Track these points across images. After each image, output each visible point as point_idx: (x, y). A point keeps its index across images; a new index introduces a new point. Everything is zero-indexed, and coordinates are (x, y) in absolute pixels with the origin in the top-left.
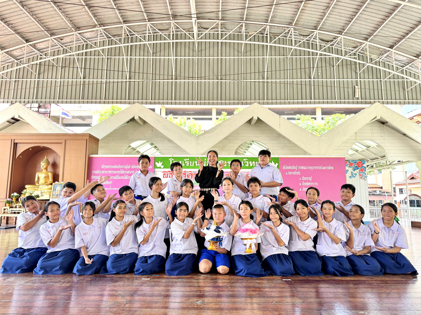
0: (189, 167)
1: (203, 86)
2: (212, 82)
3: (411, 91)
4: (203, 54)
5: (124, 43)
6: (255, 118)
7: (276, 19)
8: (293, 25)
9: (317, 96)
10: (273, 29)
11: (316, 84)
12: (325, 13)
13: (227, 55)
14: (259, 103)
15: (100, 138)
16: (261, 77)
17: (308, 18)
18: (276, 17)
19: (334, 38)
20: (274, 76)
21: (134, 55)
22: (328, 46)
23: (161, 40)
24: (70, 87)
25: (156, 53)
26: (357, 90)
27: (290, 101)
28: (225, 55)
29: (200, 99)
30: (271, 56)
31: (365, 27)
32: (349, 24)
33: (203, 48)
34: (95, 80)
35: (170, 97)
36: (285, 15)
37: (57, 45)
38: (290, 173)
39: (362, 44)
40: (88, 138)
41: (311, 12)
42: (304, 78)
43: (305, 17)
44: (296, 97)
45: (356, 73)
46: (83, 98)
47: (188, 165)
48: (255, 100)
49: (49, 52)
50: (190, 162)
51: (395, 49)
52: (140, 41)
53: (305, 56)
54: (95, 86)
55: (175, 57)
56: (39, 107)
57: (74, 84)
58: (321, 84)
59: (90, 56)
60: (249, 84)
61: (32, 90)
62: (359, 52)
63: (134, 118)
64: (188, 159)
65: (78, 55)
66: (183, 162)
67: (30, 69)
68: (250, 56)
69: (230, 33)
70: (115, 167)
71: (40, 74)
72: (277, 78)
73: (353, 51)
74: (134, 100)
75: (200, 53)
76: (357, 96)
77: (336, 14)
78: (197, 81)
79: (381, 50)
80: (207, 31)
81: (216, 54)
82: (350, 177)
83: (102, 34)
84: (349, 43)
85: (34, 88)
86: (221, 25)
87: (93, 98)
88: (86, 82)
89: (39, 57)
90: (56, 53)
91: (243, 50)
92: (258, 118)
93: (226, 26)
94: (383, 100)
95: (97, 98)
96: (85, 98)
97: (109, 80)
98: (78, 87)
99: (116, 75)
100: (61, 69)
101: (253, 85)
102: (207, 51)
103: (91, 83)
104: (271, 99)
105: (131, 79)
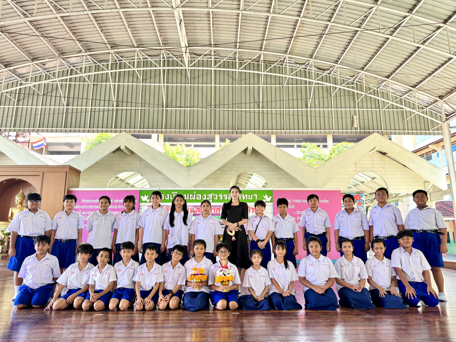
1: (196, 114)
2: (205, 111)
3: (410, 121)
4: (196, 81)
5: (111, 69)
6: (250, 148)
7: (271, 48)
8: (288, 53)
9: (314, 127)
10: (268, 57)
11: (313, 114)
12: (318, 43)
13: (221, 83)
14: (255, 133)
15: (82, 171)
16: (256, 106)
17: (302, 47)
18: (270, 46)
19: (331, 67)
20: (269, 105)
21: (123, 82)
22: (325, 74)
23: (151, 67)
24: (51, 116)
25: (146, 79)
26: (355, 120)
27: (286, 131)
28: (219, 83)
29: (192, 128)
30: (267, 84)
31: (359, 56)
32: (343, 54)
33: (196, 75)
34: (79, 107)
35: (160, 126)
36: (279, 43)
37: (39, 70)
39: (359, 73)
40: (68, 170)
41: (304, 41)
42: (301, 107)
43: (299, 46)
44: (292, 127)
45: (355, 102)
46: (65, 127)
48: (250, 129)
49: (30, 77)
51: (391, 79)
52: (129, 67)
53: (301, 84)
54: (79, 114)
55: (166, 85)
56: (17, 136)
57: (56, 112)
58: (317, 115)
59: (75, 82)
60: (243, 114)
61: (9, 118)
62: (356, 81)
63: (119, 148)
64: (177, 192)
65: (62, 81)
66: (171, 195)
67: (8, 96)
68: (245, 84)
69: (224, 60)
71: (19, 101)
72: (273, 107)
73: (350, 79)
74: (121, 128)
75: (192, 80)
76: (355, 126)
77: (330, 43)
78: (189, 109)
79: (378, 79)
80: (200, 58)
81: (209, 82)
83: (88, 59)
84: (346, 72)
85: (12, 116)
86: (215, 52)
87: (76, 127)
89: (19, 82)
90: (38, 79)
91: (237, 78)
92: (253, 148)
93: (220, 53)
94: (383, 130)
95: (81, 127)
96: (67, 127)
97: (94, 107)
98: (61, 115)
99: (102, 102)
100: (43, 95)
101: (248, 114)
102: (200, 79)
103: (75, 111)
104: (267, 128)
105: (118, 107)
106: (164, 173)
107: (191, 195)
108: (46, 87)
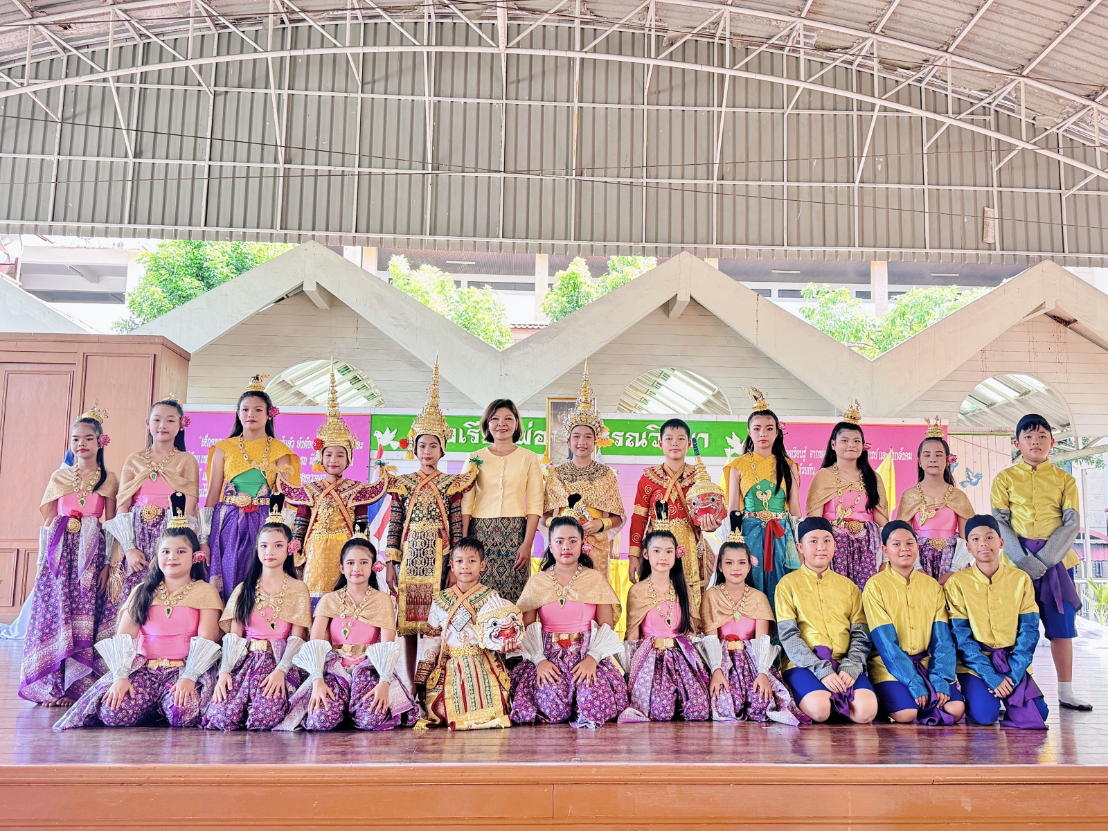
1: (522, 192)
2: (551, 183)
4: (524, 92)
6: (684, 298)
8: (804, 15)
9: (869, 237)
10: (740, 24)
11: (868, 201)
13: (597, 100)
14: (695, 252)
15: (191, 352)
16: (702, 170)
19: (927, 61)
20: (741, 170)
21: (303, 86)
22: (909, 81)
23: (388, 44)
25: (374, 82)
26: (989, 222)
27: (789, 248)
28: (591, 99)
29: (511, 235)
30: (735, 107)
32: (968, 23)
33: (524, 73)
34: (174, 162)
35: (415, 225)
37: (49, 44)
39: (1007, 82)
42: (832, 178)
44: (805, 238)
45: (988, 168)
46: (133, 219)
48: (683, 242)
52: (323, 43)
53: (835, 109)
54: (173, 184)
55: (433, 99)
57: (104, 174)
58: (881, 202)
59: (159, 83)
60: (664, 194)
62: (998, 105)
65: (118, 79)
68: (670, 104)
69: (614, 29)
72: (750, 176)
73: (980, 100)
74: (300, 229)
75: (513, 88)
76: (989, 239)
78: (503, 175)
79: (1061, 101)
80: (541, 21)
81: (562, 93)
84: (968, 78)
86: (583, 2)
87: (166, 221)
88: (142, 166)
90: (44, 70)
91: (647, 86)
92: (692, 297)
93: (598, 7)
94: (1066, 254)
95: (179, 221)
96: (139, 220)
97: (219, 163)
98: (117, 184)
99: (242, 148)
100: (62, 123)
101: (677, 196)
102: (537, 84)
103: (160, 174)
104: (731, 242)
105: (290, 163)
108: (71, 96)
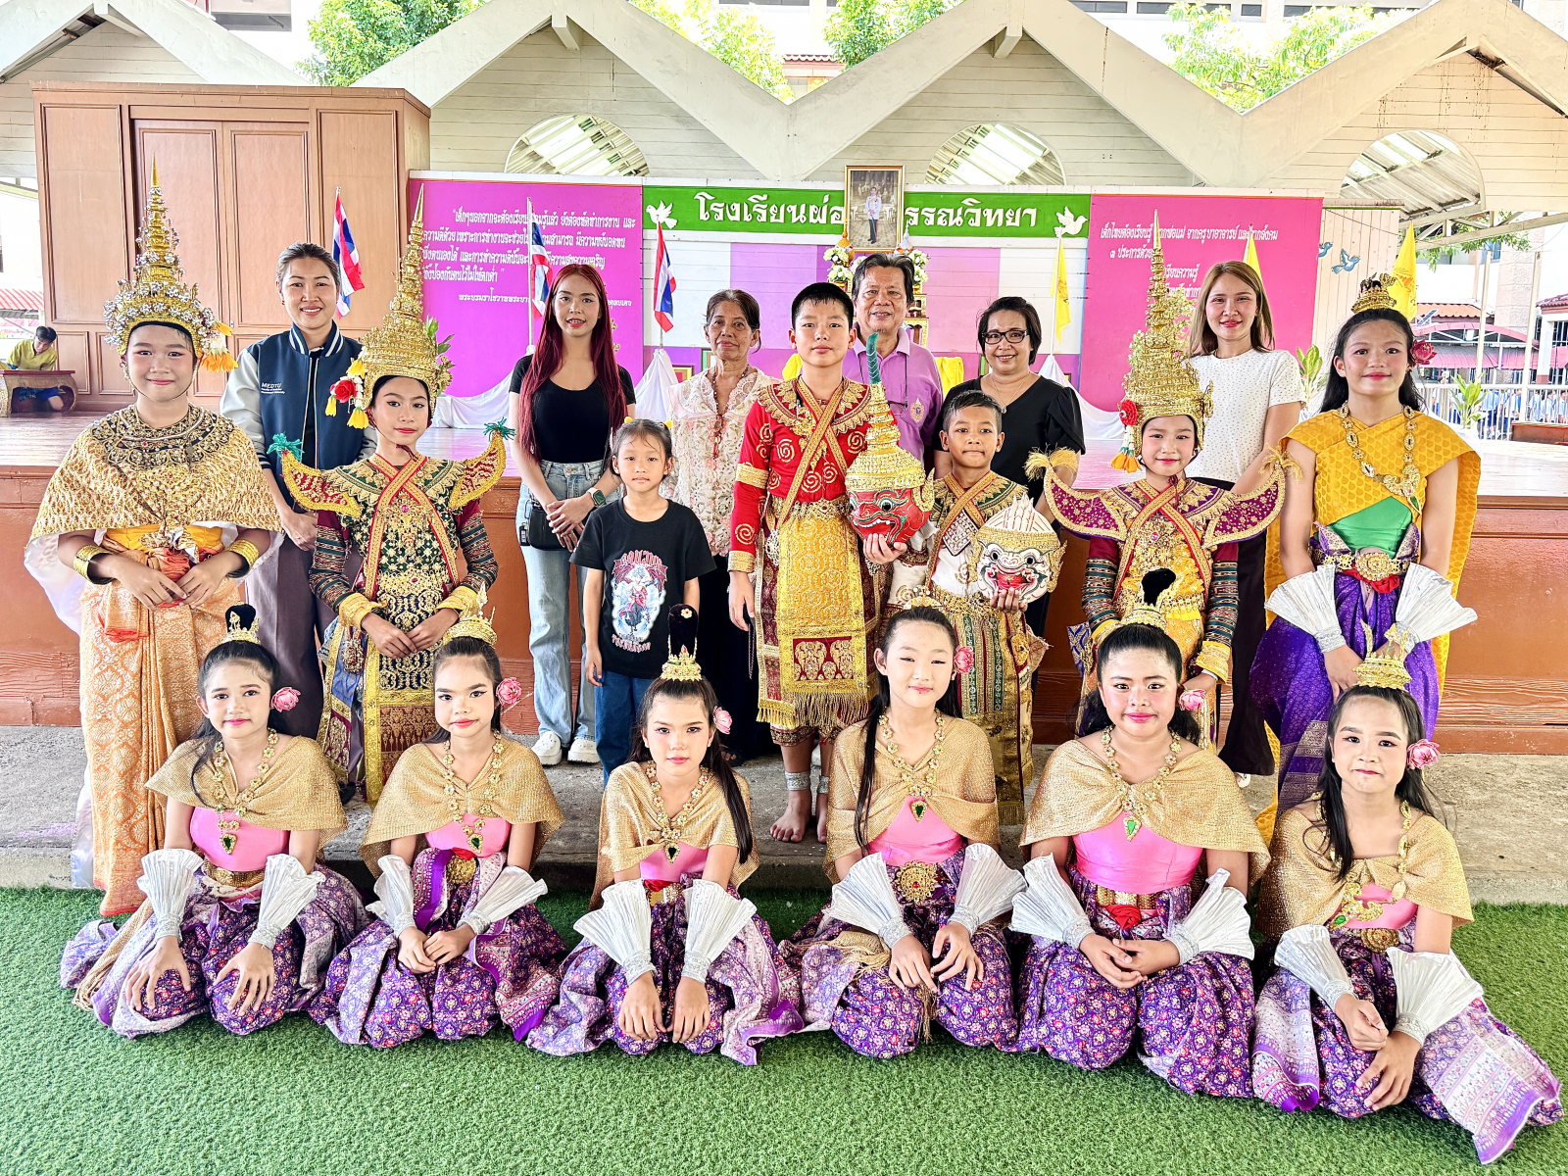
0: (767, 227)
6: (1015, 34)
38: (1125, 253)
40: (399, 106)
47: (764, 219)
50: (772, 209)
63: (549, 23)
64: (765, 197)
66: (746, 207)
70: (504, 218)
82: (1335, 269)
92: (1024, 31)
106: (707, 125)
107: (812, 208)
